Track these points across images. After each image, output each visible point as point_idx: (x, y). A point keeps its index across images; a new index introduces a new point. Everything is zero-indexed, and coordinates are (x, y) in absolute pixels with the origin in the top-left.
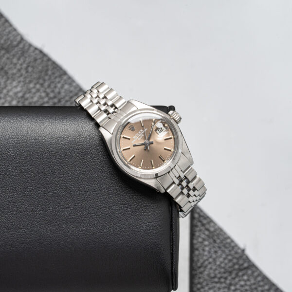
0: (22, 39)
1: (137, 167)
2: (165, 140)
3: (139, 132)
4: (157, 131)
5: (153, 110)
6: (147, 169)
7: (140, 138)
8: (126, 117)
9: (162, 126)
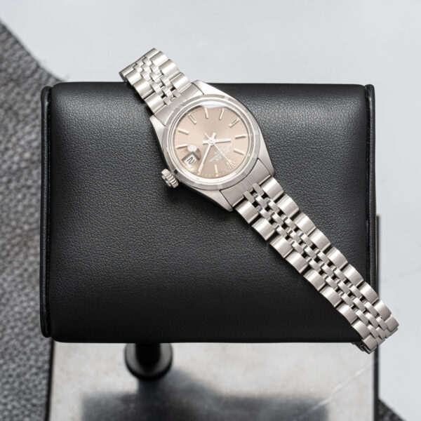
0: (38, 67)
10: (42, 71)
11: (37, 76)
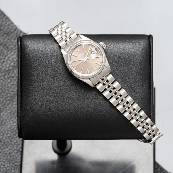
0: (16, 28)
1: (79, 72)
2: (96, 58)
3: (82, 53)
4: (92, 53)
5: (90, 41)
6: (85, 74)
7: (82, 56)
8: (75, 44)
9: (95, 50)
10: (18, 30)
11: (16, 32)
